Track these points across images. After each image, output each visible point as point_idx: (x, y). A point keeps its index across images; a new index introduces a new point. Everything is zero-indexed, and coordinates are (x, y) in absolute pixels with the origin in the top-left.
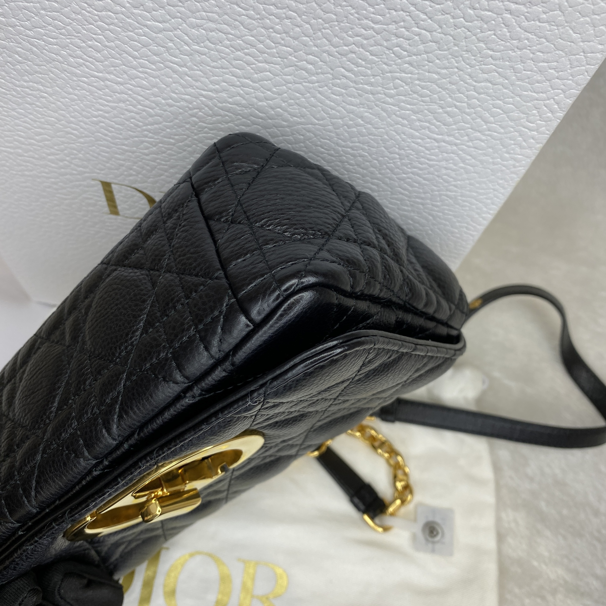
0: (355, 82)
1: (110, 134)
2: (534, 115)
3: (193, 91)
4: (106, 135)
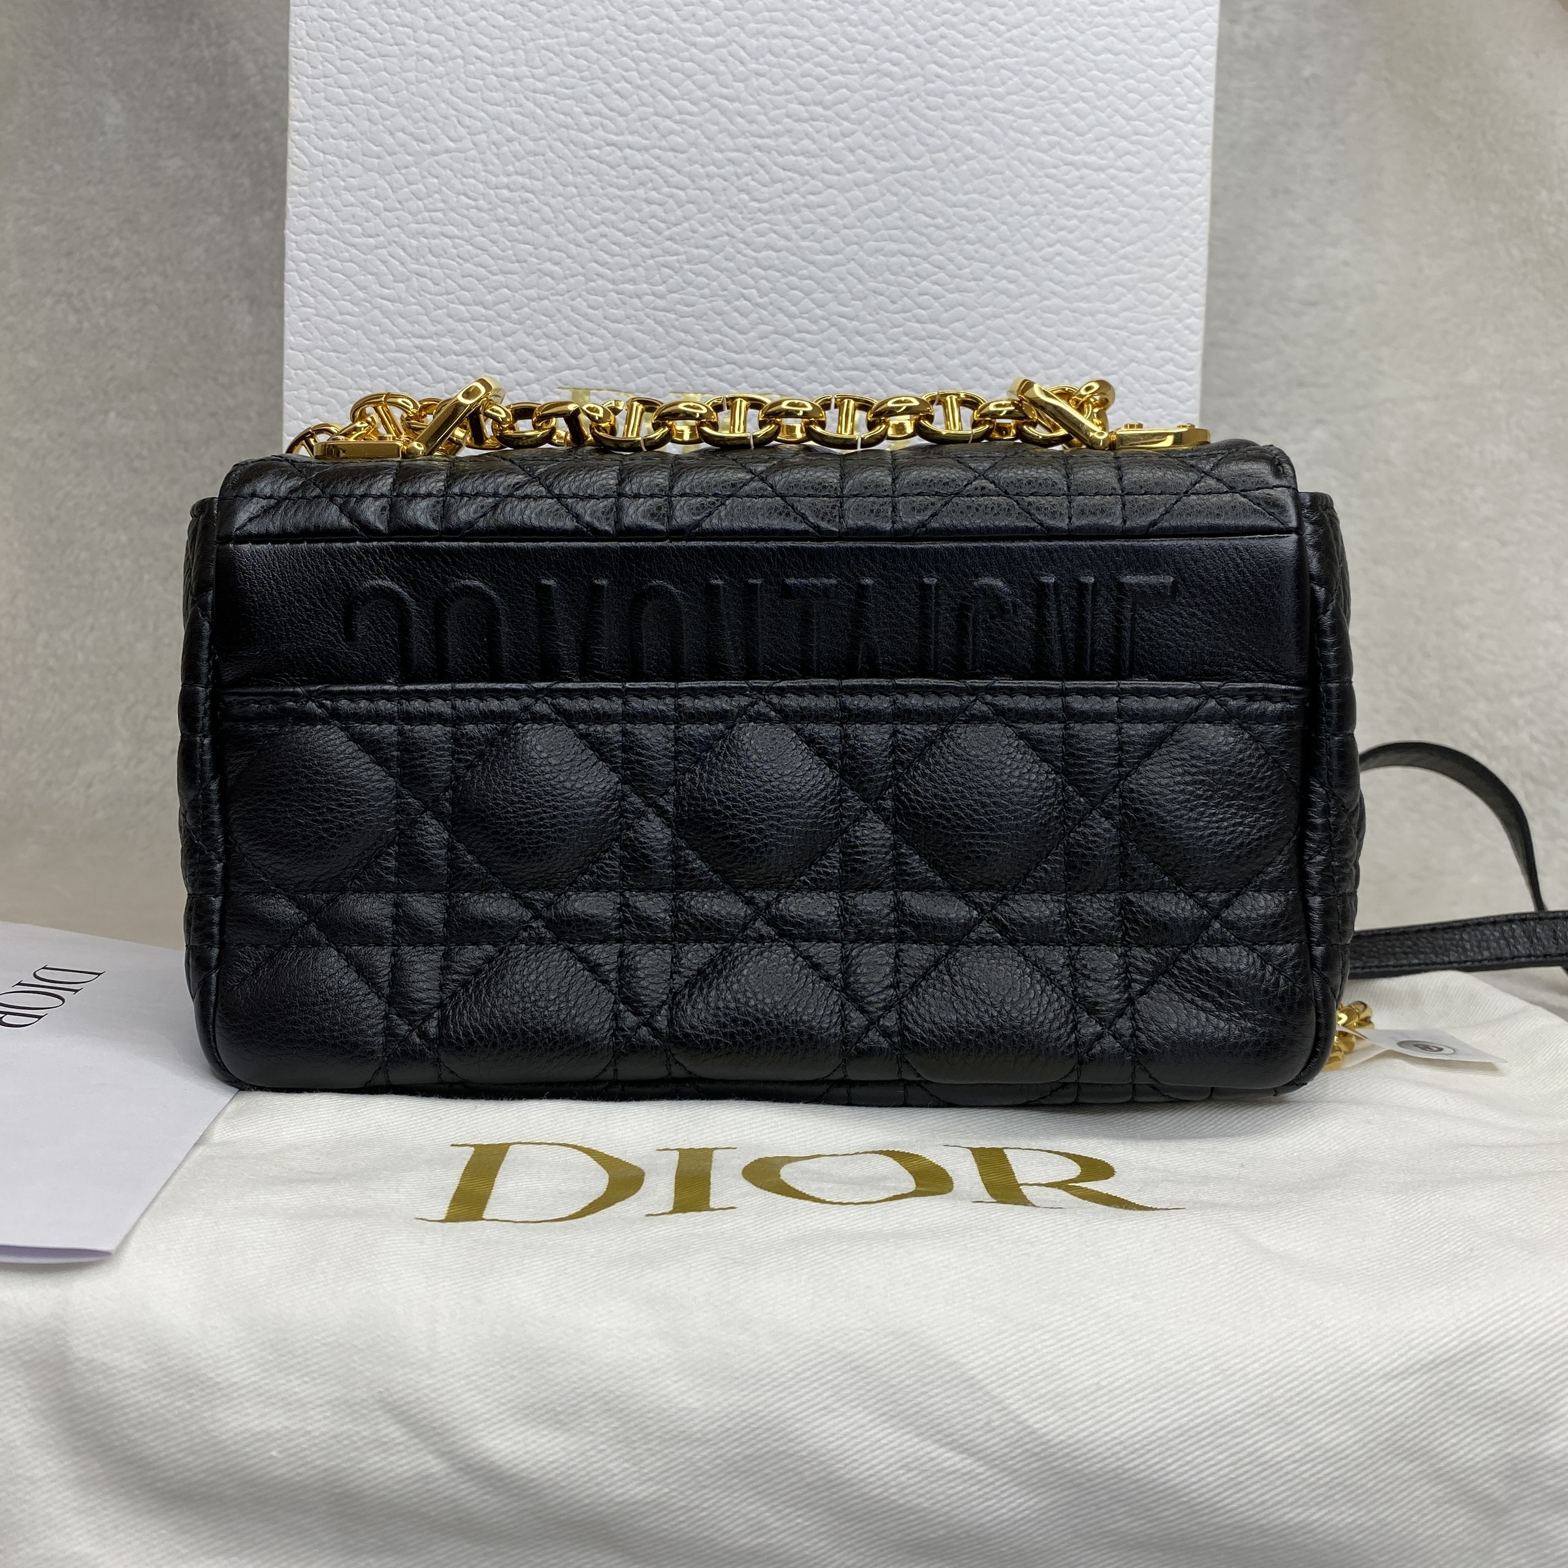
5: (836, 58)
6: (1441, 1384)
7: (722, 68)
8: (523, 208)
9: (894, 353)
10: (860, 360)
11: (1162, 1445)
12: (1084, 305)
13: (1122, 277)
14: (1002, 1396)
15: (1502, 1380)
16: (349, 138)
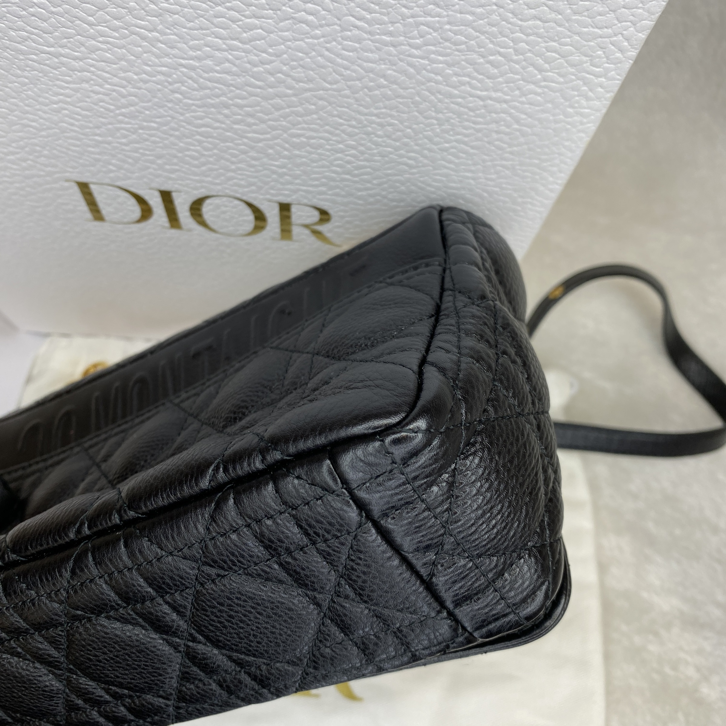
0: (370, 33)
1: (77, 123)
2: (599, 57)
3: (170, 61)
4: (72, 125)
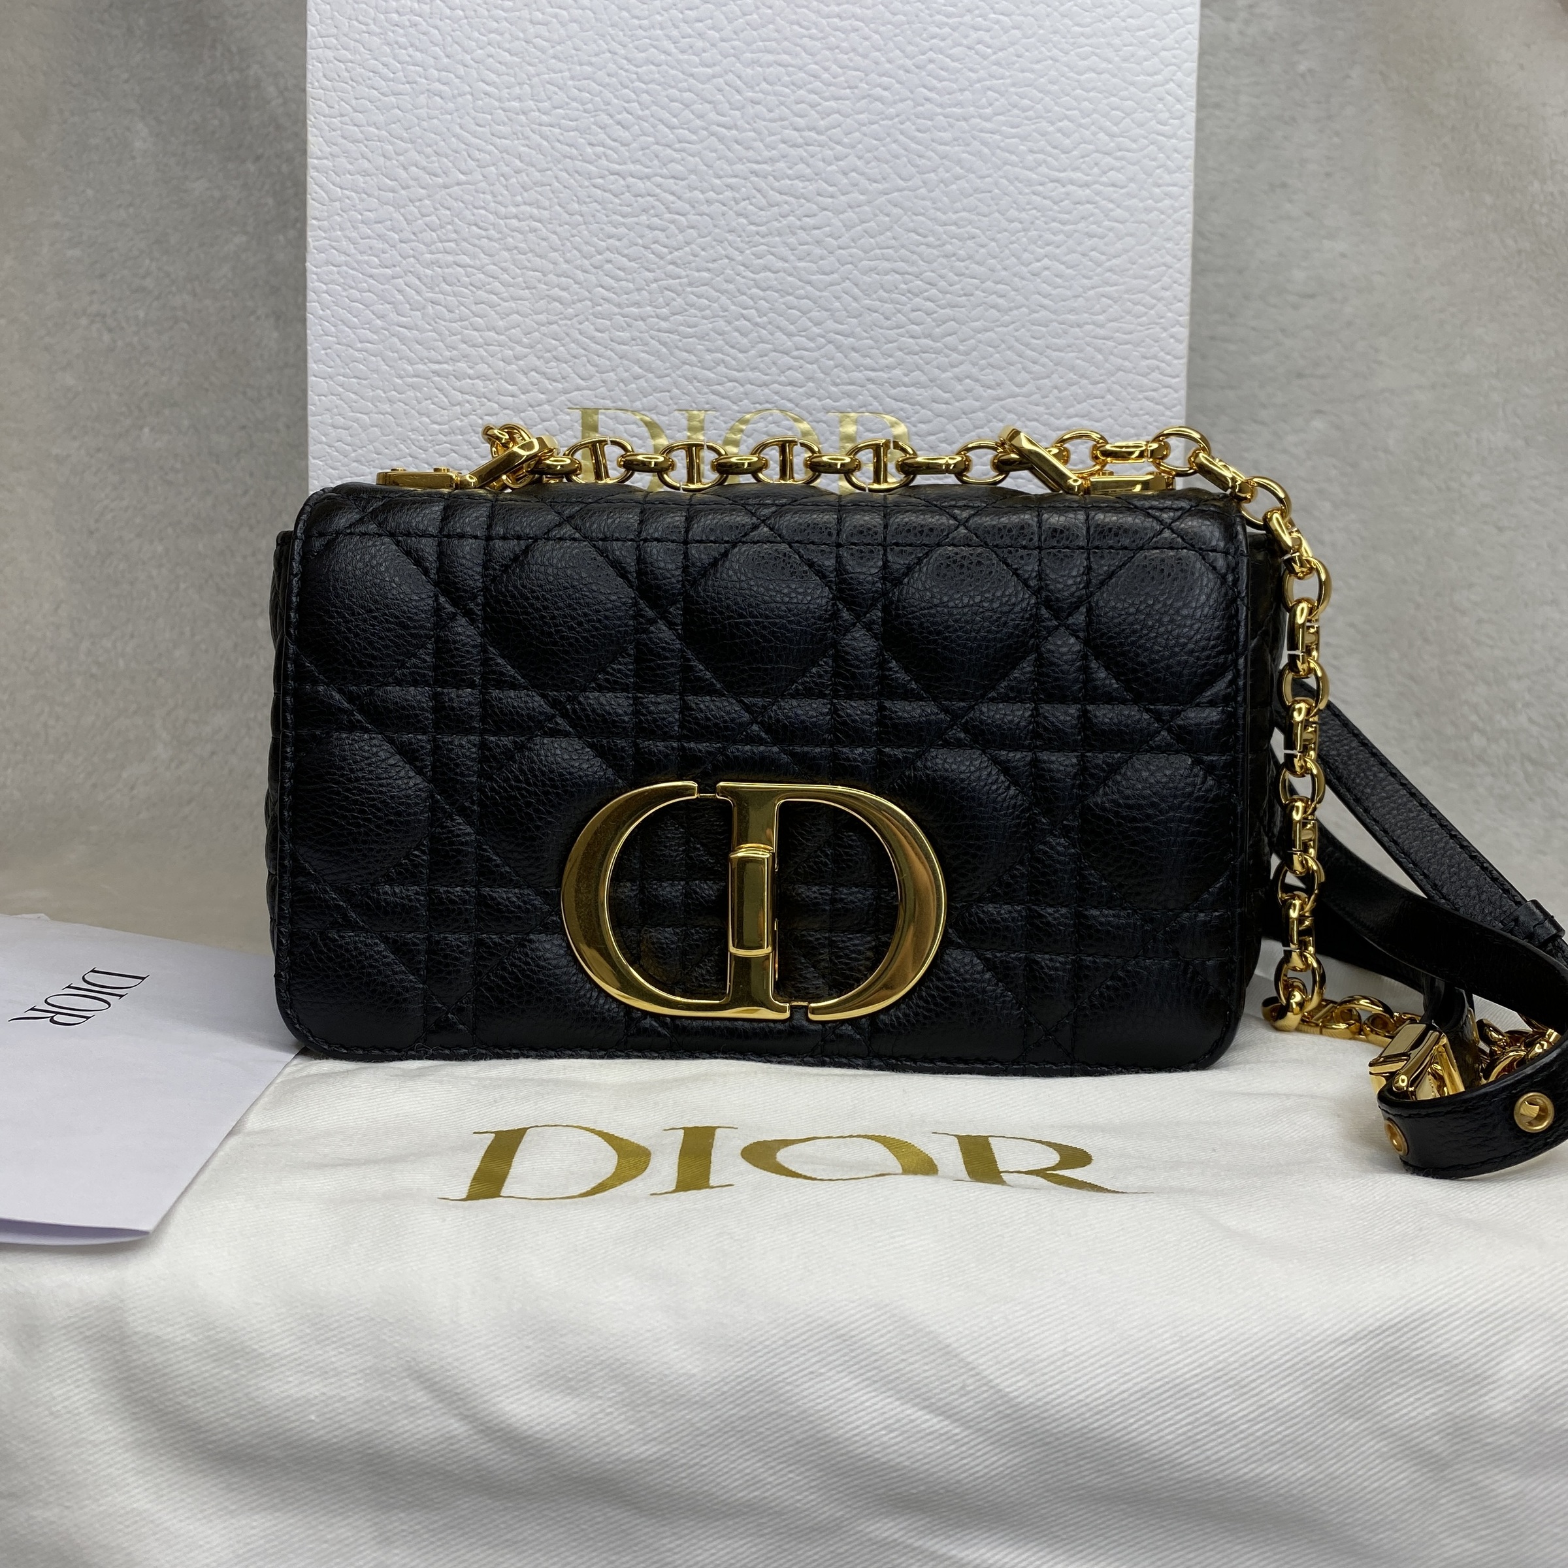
5: (829, 85)
6: (1387, 1348)
7: (719, 97)
8: (531, 236)
9: (889, 368)
10: (856, 375)
11: (1124, 1406)
12: (1071, 317)
13: (1108, 289)
14: (976, 1363)
15: (1444, 1346)
16: (365, 173)
